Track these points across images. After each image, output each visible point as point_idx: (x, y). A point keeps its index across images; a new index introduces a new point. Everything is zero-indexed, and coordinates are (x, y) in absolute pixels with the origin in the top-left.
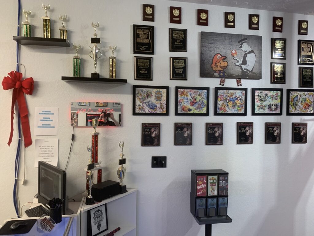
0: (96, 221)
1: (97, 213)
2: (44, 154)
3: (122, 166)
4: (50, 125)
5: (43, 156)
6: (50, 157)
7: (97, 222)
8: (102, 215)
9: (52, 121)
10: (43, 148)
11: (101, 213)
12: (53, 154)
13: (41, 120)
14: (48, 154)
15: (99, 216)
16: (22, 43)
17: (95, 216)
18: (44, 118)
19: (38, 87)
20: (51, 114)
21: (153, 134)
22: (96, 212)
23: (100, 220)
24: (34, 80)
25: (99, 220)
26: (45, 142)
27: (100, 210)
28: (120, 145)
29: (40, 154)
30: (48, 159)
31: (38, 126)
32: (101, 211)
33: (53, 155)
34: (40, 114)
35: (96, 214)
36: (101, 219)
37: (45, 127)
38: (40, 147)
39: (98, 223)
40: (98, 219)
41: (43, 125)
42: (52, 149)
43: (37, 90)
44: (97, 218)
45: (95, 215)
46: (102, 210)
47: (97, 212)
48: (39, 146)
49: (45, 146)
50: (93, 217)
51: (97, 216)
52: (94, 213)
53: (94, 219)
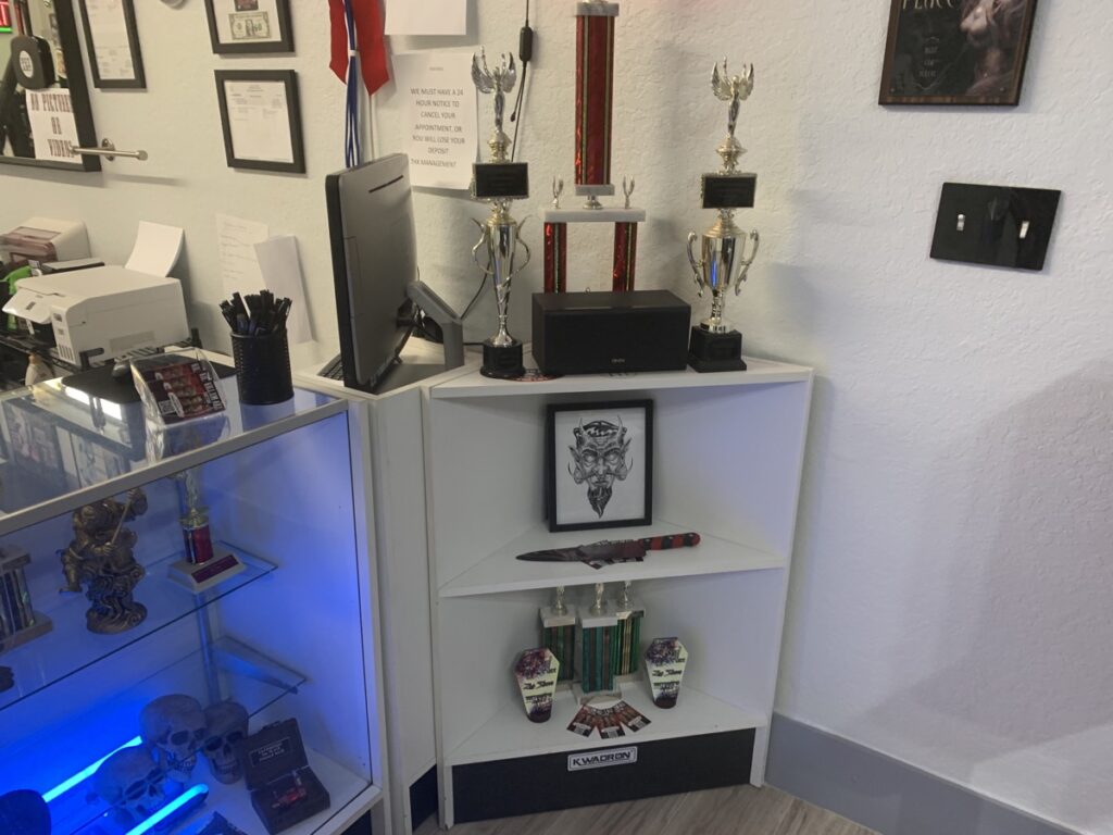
0: (588, 469)
1: (593, 436)
2: (431, 128)
5: (427, 139)
6: (450, 146)
7: (593, 473)
8: (624, 452)
10: (424, 97)
11: (616, 439)
12: (459, 129)
14: (440, 128)
15: (607, 454)
17: (584, 449)
21: (979, 10)
22: (586, 428)
23: (608, 472)
25: (601, 469)
26: (432, 69)
27: (610, 426)
29: (417, 127)
30: (443, 151)
32: (619, 432)
33: (459, 135)
35: (588, 440)
36: (613, 468)
38: (417, 97)
39: (595, 479)
40: (596, 461)
42: (456, 104)
44: (590, 458)
45: (580, 441)
46: (624, 430)
47: (592, 430)
48: (413, 91)
49: (432, 92)
50: (571, 449)
51: (592, 446)
52: (577, 431)
53: (575, 455)
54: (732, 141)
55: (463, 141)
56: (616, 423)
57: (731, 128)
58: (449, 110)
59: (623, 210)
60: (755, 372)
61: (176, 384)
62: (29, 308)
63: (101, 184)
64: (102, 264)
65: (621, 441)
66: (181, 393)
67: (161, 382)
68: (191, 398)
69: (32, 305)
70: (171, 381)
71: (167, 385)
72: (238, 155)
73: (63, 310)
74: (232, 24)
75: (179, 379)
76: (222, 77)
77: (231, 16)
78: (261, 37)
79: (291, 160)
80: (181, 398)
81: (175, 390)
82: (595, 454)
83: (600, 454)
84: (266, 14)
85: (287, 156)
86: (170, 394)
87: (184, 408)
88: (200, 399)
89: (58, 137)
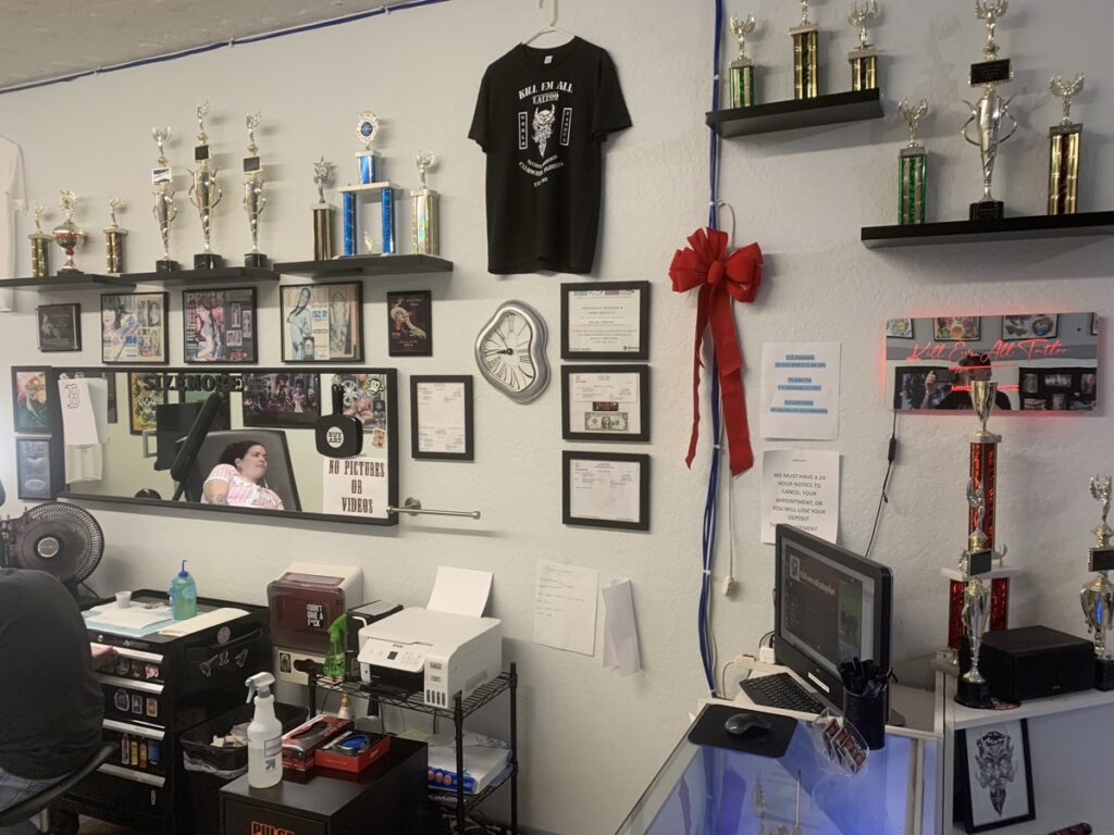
0: (989, 774)
1: (989, 745)
2: (792, 501)
3: (1106, 575)
4: (811, 403)
5: (787, 509)
6: (810, 514)
7: (992, 778)
8: (1010, 757)
9: (817, 388)
10: (788, 480)
11: (1004, 747)
12: (821, 503)
13: (781, 387)
14: (803, 502)
15: (1000, 760)
16: (725, 133)
17: (985, 756)
18: (791, 380)
19: (774, 274)
20: (813, 365)
22: (984, 738)
23: (1002, 776)
24: (763, 253)
25: (997, 774)
26: (795, 460)
27: (1000, 736)
28: (1093, 489)
29: (777, 500)
30: (803, 519)
31: (773, 406)
32: (1006, 740)
33: (819, 508)
34: (778, 365)
35: (987, 749)
36: (1005, 771)
37: (795, 411)
38: (778, 479)
39: (994, 782)
40: (993, 767)
41: (787, 402)
42: (818, 486)
43: (771, 285)
44: (989, 765)
45: (982, 750)
46: (1009, 738)
47: (988, 740)
48: (776, 475)
49: (793, 476)
50: (977, 758)
51: (990, 754)
53: (979, 763)
55: (824, 512)
56: (1003, 732)
57: (1104, 517)
58: (811, 490)
62: (393, 657)
64: (400, 608)
65: (1008, 748)
69: (393, 654)
72: (574, 513)
74: (587, 420)
76: (568, 457)
77: (587, 415)
78: (618, 429)
82: (992, 761)
83: (996, 760)
84: (625, 415)
85: (636, 518)
89: (356, 496)
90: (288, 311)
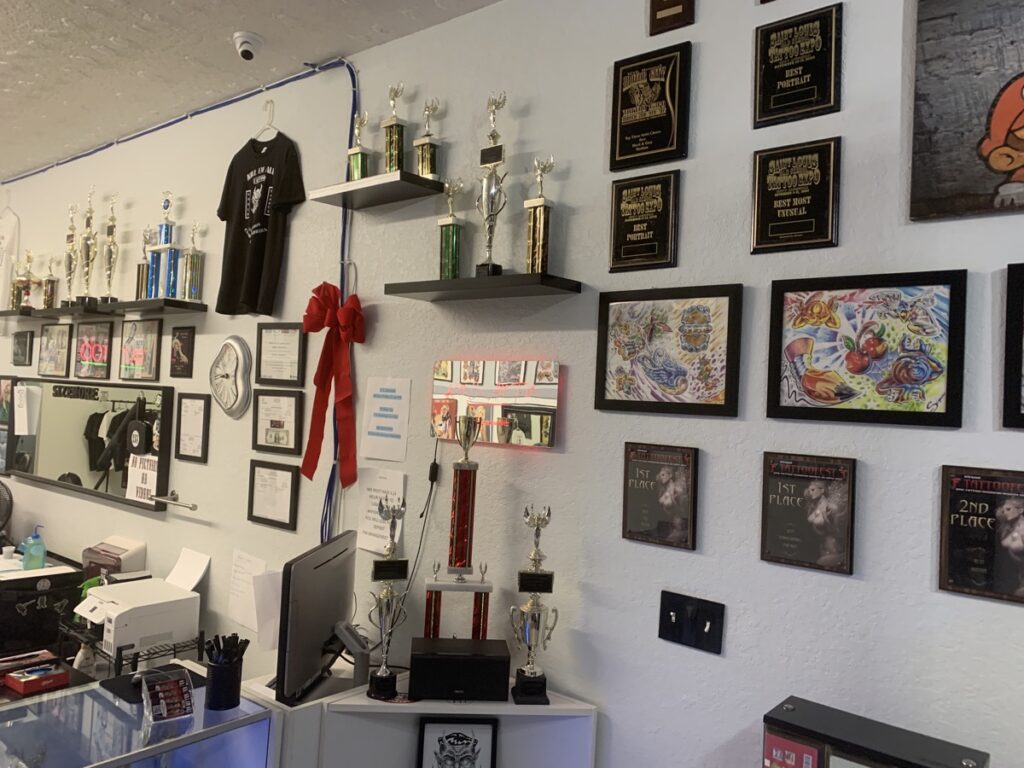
1: (453, 744)
4: (391, 429)
8: (475, 759)
9: (396, 417)
10: (374, 494)
11: (469, 748)
13: (376, 415)
15: (462, 759)
16: (355, 206)
17: (445, 754)
18: (382, 409)
19: (377, 321)
20: (395, 398)
21: (667, 494)
22: (447, 737)
24: (363, 305)
26: (381, 478)
27: (465, 738)
29: (369, 511)
30: (382, 529)
31: (370, 430)
32: (472, 743)
34: (375, 396)
35: (449, 748)
37: (382, 435)
38: (369, 493)
41: (378, 428)
43: (375, 330)
44: (449, 762)
45: (443, 748)
46: (476, 741)
47: (452, 740)
48: (369, 489)
49: (378, 491)
50: (436, 754)
51: (451, 752)
52: (440, 740)
53: (438, 758)
54: (538, 553)
56: (470, 735)
57: (537, 544)
59: (480, 585)
60: (557, 706)
61: (167, 694)
62: (92, 611)
63: (163, 519)
64: (150, 577)
65: (473, 750)
66: (168, 701)
67: (158, 692)
68: (173, 704)
69: (95, 608)
70: (164, 692)
71: (161, 695)
72: (256, 513)
73: (114, 615)
74: (267, 434)
75: (169, 691)
76: (255, 464)
77: (267, 430)
78: (283, 444)
79: (287, 521)
80: (167, 704)
81: (165, 698)
82: (453, 759)
83: (457, 759)
84: (287, 432)
85: (286, 519)
86: (162, 701)
87: (168, 711)
88: (179, 705)
89: (144, 486)
90: (125, 339)
